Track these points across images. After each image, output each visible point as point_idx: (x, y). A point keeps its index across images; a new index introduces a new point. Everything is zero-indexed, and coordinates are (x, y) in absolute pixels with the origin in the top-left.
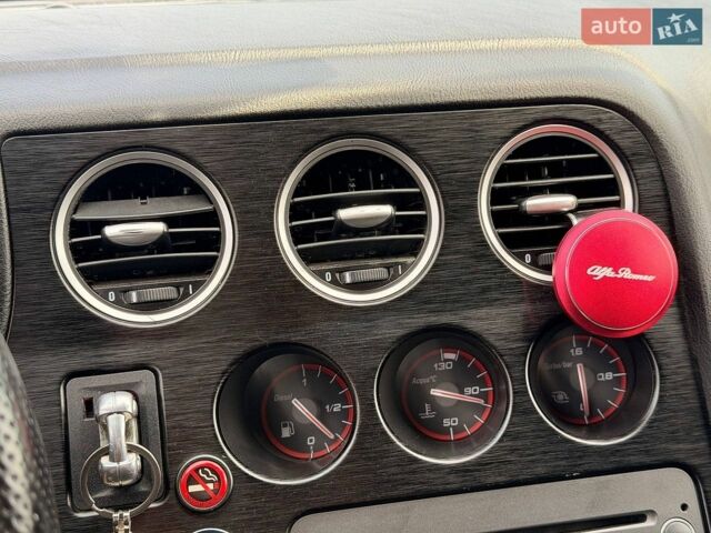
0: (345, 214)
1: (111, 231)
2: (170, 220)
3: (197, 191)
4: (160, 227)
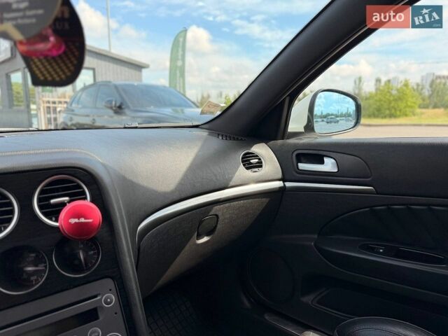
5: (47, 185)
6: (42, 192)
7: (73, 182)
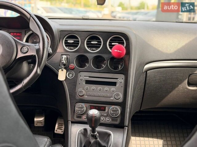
0: (92, 42)
1: (68, 41)
2: (74, 41)
3: (77, 38)
4: (73, 41)
5: (113, 38)
6: (111, 40)
7: (121, 38)
